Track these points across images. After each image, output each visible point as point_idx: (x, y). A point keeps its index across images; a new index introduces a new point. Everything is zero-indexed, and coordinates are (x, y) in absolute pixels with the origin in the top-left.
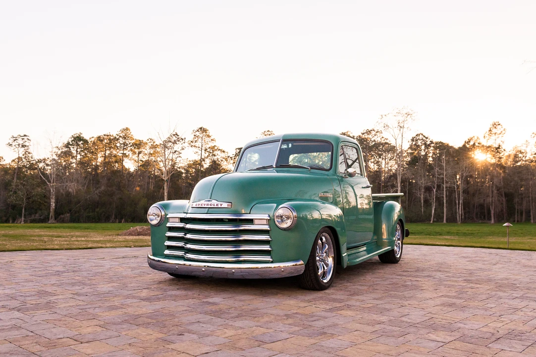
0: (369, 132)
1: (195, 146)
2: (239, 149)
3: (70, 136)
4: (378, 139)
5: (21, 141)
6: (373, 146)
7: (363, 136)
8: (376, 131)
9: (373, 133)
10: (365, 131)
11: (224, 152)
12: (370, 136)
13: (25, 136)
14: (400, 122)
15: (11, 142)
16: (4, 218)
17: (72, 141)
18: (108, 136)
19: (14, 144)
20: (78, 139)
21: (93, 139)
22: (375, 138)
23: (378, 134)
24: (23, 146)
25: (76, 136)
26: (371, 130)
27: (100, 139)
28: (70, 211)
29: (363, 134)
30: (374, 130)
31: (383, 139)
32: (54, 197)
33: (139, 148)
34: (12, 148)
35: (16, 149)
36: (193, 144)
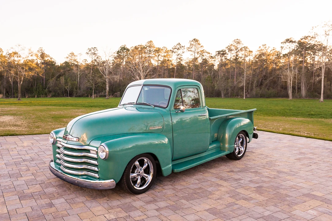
0: (306, 38)
1: (191, 51)
2: (218, 52)
3: (120, 47)
4: (312, 42)
5: (93, 51)
6: (309, 47)
7: (302, 41)
8: (311, 37)
9: (309, 38)
10: (303, 38)
11: (209, 53)
12: (307, 41)
13: (95, 48)
14: (327, 31)
15: (88, 51)
16: (86, 95)
17: (120, 50)
18: (141, 46)
19: (89, 53)
20: (123, 49)
21: (133, 48)
22: (311, 42)
23: (312, 39)
24: (94, 54)
25: (122, 47)
26: (308, 37)
27: (136, 48)
28: (120, 90)
29: (302, 39)
30: (309, 36)
31: (316, 42)
32: (108, 84)
33: (158, 53)
34: (89, 55)
35: (91, 56)
36: (190, 49)
